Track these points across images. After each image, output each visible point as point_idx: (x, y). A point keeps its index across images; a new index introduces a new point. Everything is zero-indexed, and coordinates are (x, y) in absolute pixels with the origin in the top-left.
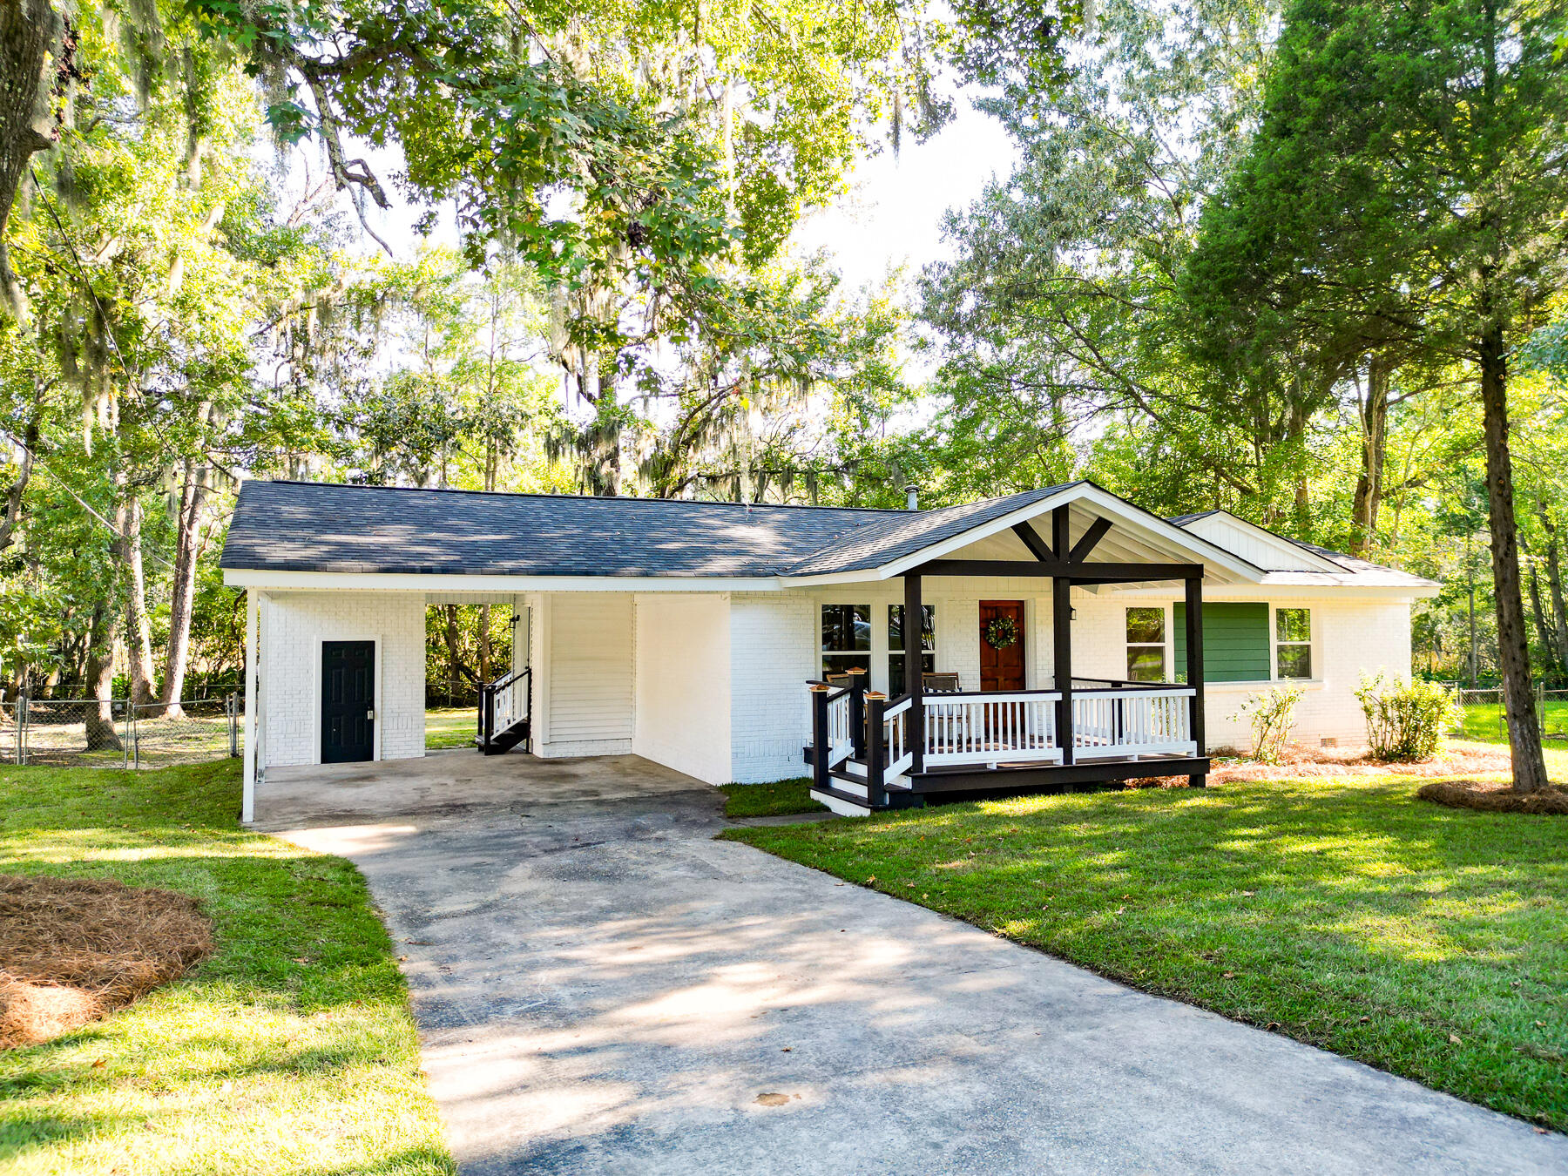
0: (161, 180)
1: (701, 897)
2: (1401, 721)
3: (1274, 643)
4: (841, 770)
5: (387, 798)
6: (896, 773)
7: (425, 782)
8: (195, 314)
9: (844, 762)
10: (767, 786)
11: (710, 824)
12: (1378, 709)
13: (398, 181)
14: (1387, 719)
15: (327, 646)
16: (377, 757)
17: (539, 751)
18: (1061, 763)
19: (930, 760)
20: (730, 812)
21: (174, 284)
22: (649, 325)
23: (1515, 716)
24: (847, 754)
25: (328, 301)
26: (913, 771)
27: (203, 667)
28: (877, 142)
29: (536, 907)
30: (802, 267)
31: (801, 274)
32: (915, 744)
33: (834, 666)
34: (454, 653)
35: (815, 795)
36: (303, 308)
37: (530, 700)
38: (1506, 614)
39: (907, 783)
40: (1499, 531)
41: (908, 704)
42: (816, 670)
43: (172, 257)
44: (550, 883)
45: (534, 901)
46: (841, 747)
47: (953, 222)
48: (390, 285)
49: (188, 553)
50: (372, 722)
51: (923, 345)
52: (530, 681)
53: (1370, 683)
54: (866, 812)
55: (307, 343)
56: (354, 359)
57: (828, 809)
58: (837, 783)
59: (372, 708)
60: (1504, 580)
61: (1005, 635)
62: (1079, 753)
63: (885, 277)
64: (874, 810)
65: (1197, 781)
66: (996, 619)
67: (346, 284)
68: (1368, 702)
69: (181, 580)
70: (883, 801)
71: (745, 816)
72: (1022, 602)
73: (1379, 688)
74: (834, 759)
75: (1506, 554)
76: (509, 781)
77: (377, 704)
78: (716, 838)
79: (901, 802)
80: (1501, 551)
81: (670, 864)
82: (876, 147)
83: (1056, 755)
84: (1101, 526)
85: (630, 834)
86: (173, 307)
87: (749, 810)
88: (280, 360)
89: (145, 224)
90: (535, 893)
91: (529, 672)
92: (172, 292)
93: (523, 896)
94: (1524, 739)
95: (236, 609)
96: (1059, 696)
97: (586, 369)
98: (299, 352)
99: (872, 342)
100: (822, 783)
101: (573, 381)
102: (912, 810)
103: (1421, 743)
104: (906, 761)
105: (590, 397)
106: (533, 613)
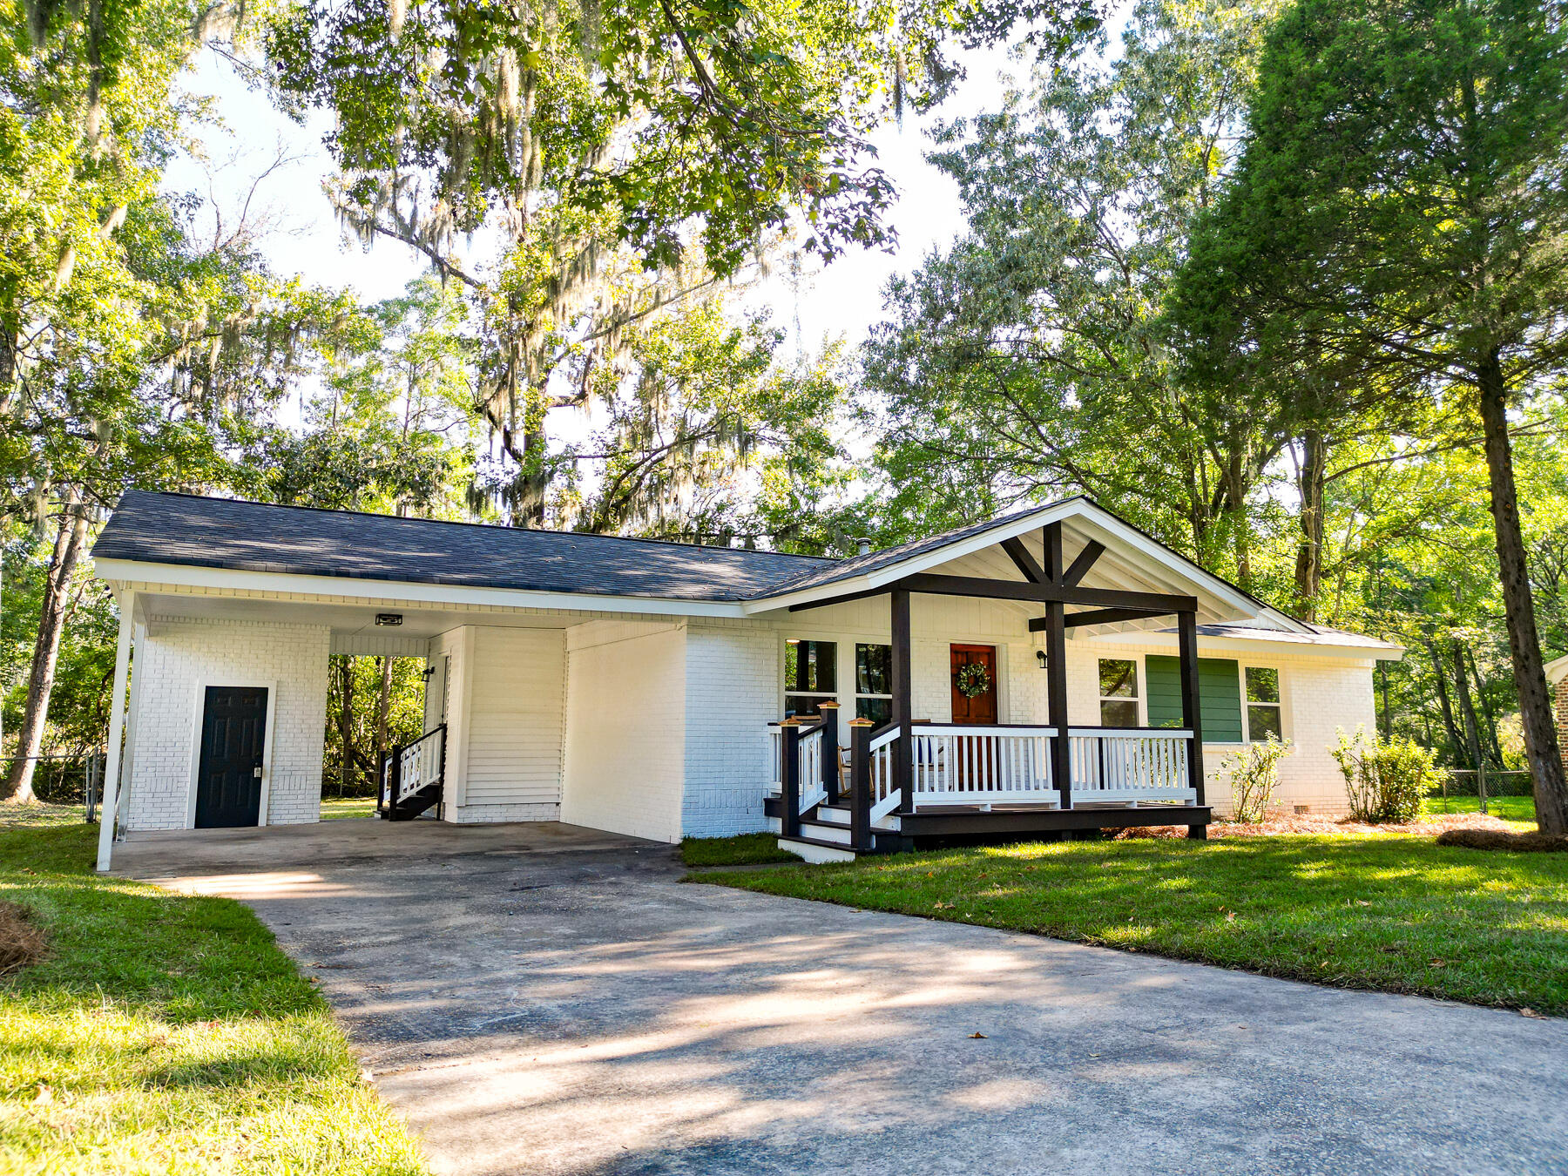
0: (55, 164)
1: (690, 924)
2: (1383, 782)
3: (1245, 703)
4: (811, 817)
5: (277, 852)
6: (881, 814)
7: (323, 840)
8: (84, 314)
9: (815, 808)
10: (727, 840)
11: (668, 871)
12: (1358, 769)
13: (333, 144)
14: (1368, 779)
15: (210, 691)
16: (262, 822)
17: (452, 815)
18: (1058, 808)
19: (920, 799)
20: (690, 861)
21: (63, 278)
22: (579, 388)
23: (1538, 754)
24: (819, 800)
25: (236, 326)
26: (902, 811)
27: (61, 753)
28: (871, 115)
29: (481, 937)
30: (744, 325)
31: (744, 331)
32: (903, 779)
33: (797, 707)
34: (348, 739)
35: (783, 844)
36: (206, 335)
37: (443, 759)
38: (1522, 644)
39: (895, 825)
40: (1509, 558)
41: (895, 733)
42: (777, 710)
43: (62, 252)
44: (491, 918)
45: (478, 932)
46: (811, 792)
47: (897, 287)
48: (307, 312)
49: (54, 616)
50: (259, 780)
51: (862, 414)
52: (444, 737)
53: (1348, 740)
54: (850, 857)
55: (208, 381)
56: (259, 402)
57: (801, 859)
58: (809, 831)
59: (261, 765)
60: (1518, 609)
61: (976, 681)
62: (1076, 797)
63: (822, 353)
64: (859, 853)
65: (1197, 833)
66: (967, 665)
67: (256, 309)
68: (1347, 763)
69: (44, 647)
70: (869, 844)
71: (708, 865)
72: (993, 648)
73: (1357, 748)
74: (804, 807)
75: (1518, 582)
76: (422, 839)
77: (267, 760)
78: (683, 881)
79: (889, 845)
80: (1512, 579)
81: (635, 900)
82: (870, 121)
83: (1052, 797)
84: (1094, 551)
85: (577, 880)
86: (58, 304)
87: (713, 859)
88: (175, 400)
89: (33, 207)
90: (478, 925)
91: (444, 727)
92: (58, 287)
93: (463, 928)
94: (1549, 778)
95: (104, 688)
96: (1054, 732)
97: (513, 424)
98: (198, 392)
99: (814, 406)
100: (792, 832)
101: (499, 438)
102: (900, 855)
103: (1404, 806)
104: (894, 799)
105: (516, 456)
106: (452, 662)
